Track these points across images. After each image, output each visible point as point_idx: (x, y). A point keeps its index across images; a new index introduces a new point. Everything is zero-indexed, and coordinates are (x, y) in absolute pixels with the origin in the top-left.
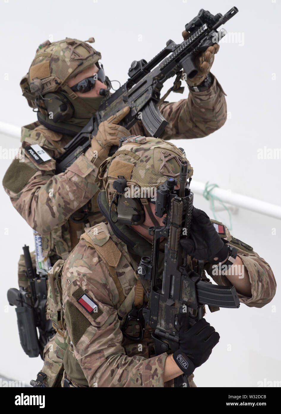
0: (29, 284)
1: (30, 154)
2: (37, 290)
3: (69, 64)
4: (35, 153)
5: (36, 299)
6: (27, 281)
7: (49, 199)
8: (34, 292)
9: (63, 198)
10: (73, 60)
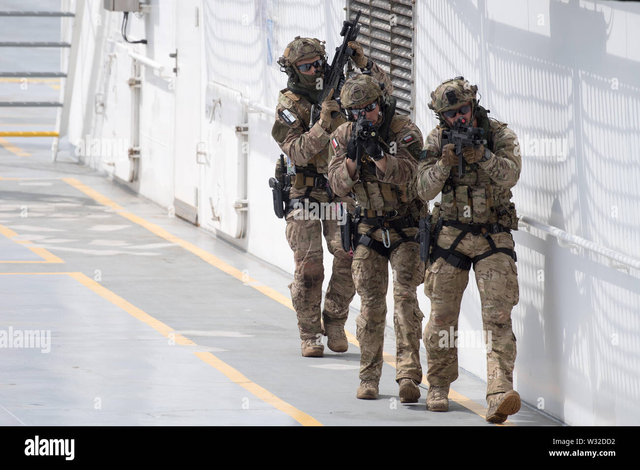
0: (281, 176)
1: (283, 118)
2: (286, 180)
3: (297, 54)
4: (286, 117)
5: (284, 186)
6: (280, 174)
7: (301, 150)
8: (284, 182)
9: (308, 148)
10: (300, 52)
